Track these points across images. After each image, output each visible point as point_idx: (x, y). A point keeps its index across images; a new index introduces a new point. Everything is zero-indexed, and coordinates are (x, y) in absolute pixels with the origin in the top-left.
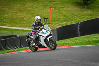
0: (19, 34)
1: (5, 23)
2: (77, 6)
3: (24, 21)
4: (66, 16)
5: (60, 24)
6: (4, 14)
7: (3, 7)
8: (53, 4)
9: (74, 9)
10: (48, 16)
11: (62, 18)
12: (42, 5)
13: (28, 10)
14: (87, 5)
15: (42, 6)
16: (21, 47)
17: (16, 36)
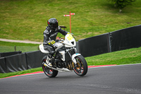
0: (25, 50)
1: (4, 35)
2: (107, 9)
3: (33, 31)
4: (91, 24)
5: (84, 35)
6: (4, 21)
7: (3, 11)
8: (73, 6)
9: (103, 13)
10: (67, 23)
11: (86, 26)
12: (57, 8)
13: (37, 16)
14: (122, 8)
15: (59, 9)
16: (28, 68)
17: (20, 52)
